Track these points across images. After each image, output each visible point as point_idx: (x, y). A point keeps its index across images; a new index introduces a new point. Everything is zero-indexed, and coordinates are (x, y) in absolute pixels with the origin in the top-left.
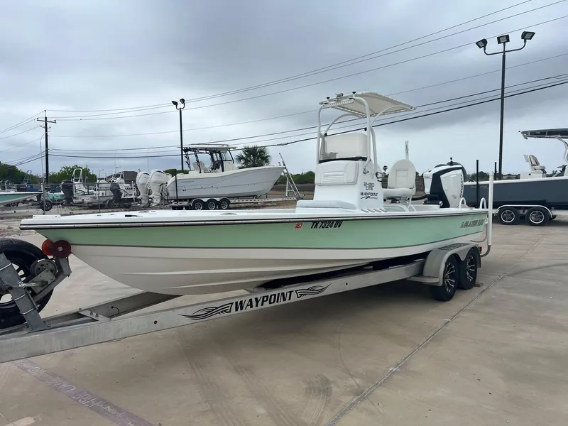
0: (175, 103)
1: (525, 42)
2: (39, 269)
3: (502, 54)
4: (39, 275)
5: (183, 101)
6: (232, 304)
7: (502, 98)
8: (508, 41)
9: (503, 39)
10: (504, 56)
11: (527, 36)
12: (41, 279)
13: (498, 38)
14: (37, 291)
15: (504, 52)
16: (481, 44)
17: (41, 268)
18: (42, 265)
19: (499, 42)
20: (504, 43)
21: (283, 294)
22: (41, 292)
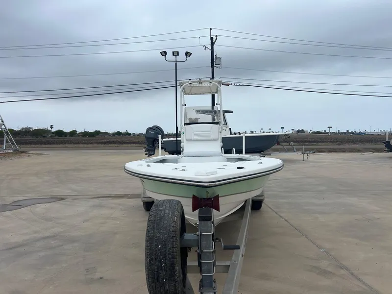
1: (187, 57)
8: (178, 55)
9: (176, 54)
10: (176, 63)
11: (188, 54)
13: (173, 52)
15: (176, 61)
16: (163, 54)
19: (173, 55)
20: (176, 56)
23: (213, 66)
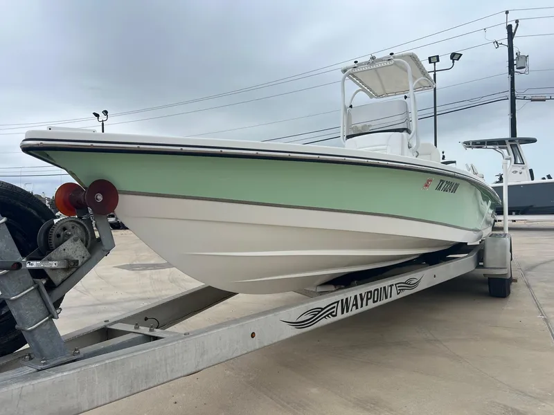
0: (97, 115)
1: (453, 62)
2: (58, 236)
3: (433, 73)
4: (61, 247)
5: (106, 112)
6: (338, 302)
7: (435, 116)
8: (438, 61)
9: (434, 60)
10: (435, 75)
11: (455, 57)
12: (64, 255)
13: (430, 58)
14: (57, 279)
15: (435, 71)
17: (62, 234)
18: (64, 229)
19: (430, 62)
20: (435, 63)
21: (385, 288)
22: (63, 281)
23: (511, 72)
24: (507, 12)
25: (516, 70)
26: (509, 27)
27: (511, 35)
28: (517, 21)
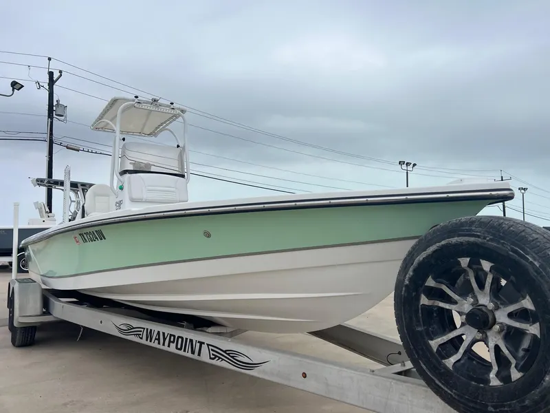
11: (16, 86)
23: (51, 116)
24: (50, 59)
25: (54, 116)
26: (51, 74)
27: (52, 82)
28: (61, 72)
